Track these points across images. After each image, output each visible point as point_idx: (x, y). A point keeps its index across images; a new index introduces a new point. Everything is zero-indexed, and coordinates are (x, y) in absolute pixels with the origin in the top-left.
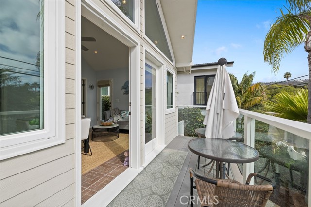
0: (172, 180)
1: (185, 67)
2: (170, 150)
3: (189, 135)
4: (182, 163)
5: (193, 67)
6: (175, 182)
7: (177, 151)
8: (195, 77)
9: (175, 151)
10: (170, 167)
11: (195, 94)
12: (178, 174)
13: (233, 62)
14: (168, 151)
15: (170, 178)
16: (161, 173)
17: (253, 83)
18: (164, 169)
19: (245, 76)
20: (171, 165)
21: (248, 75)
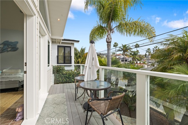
0: (64, 113)
1: (57, 39)
2: (52, 95)
3: (58, 83)
4: (65, 101)
5: (63, 40)
6: (67, 113)
7: (57, 95)
8: (58, 46)
9: (56, 95)
10: (58, 106)
11: (58, 56)
12: (66, 108)
13: (79, 41)
14: (51, 96)
15: (62, 113)
16: (55, 112)
17: (85, 52)
18: (55, 109)
19: (82, 49)
20: (58, 104)
21: (83, 48)
